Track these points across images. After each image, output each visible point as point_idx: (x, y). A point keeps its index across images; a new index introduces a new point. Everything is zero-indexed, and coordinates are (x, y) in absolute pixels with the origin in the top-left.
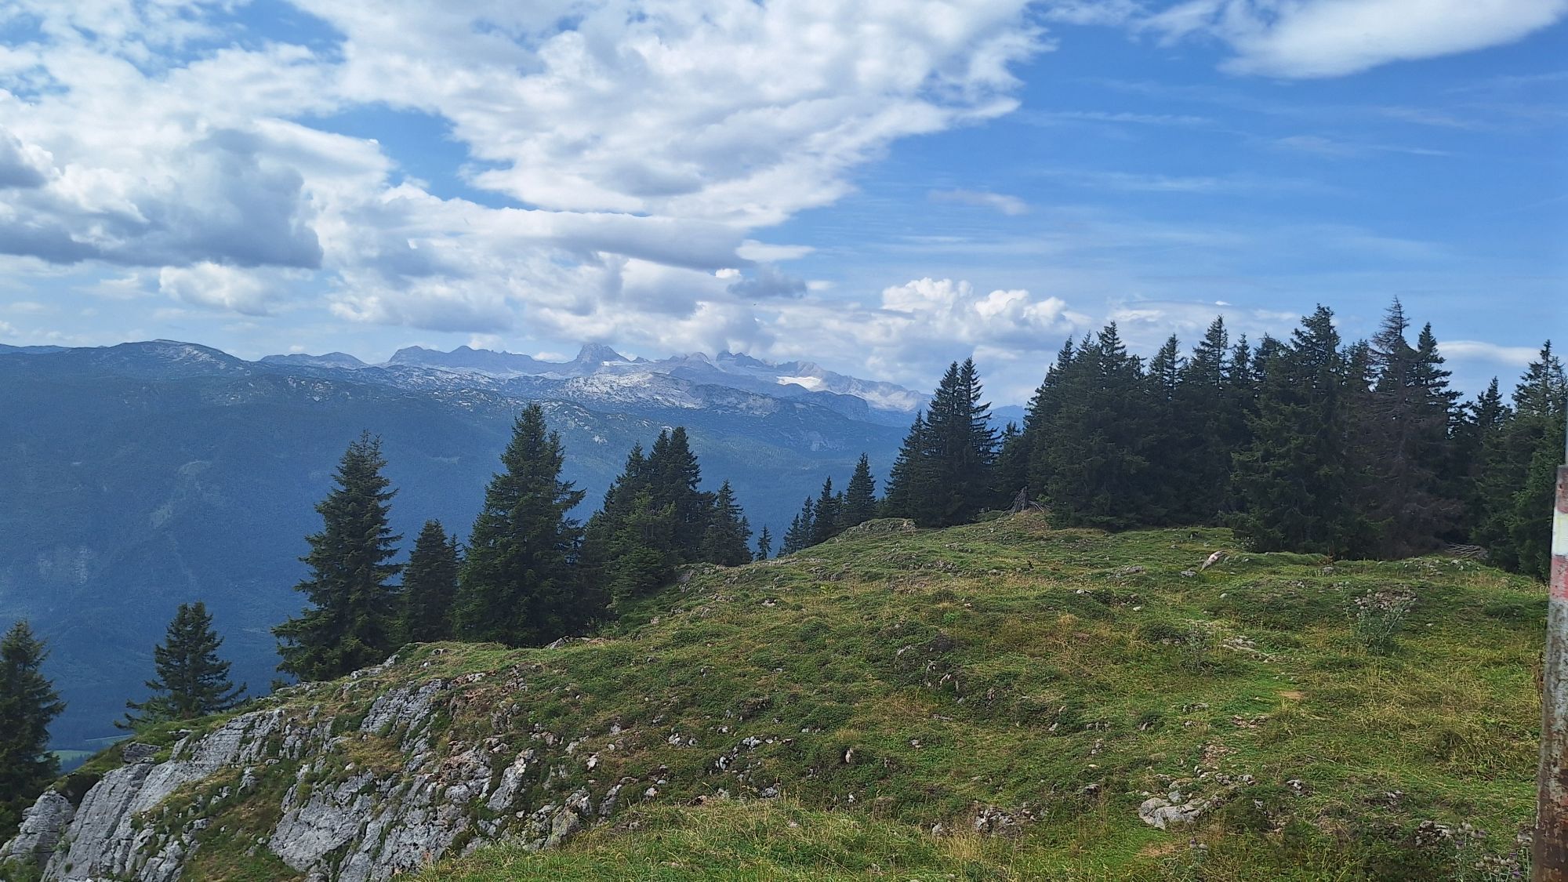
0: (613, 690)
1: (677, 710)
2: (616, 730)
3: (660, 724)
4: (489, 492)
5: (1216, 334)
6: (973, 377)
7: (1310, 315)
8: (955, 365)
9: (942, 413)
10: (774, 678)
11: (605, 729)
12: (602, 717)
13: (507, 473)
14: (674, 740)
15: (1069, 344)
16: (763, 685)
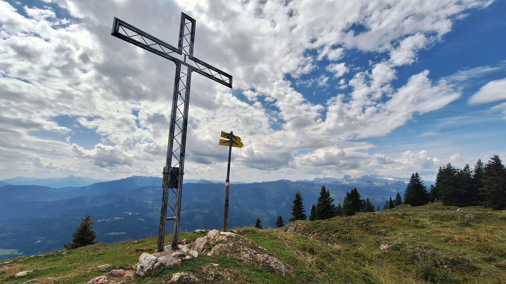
0: (316, 227)
1: (325, 231)
2: (316, 233)
3: (322, 232)
4: (318, 199)
5: (480, 163)
6: (418, 176)
7: (493, 157)
8: (413, 174)
9: (412, 183)
10: (341, 226)
11: (314, 233)
12: (314, 231)
13: (321, 196)
14: (324, 235)
15: (441, 168)
16: (339, 228)
